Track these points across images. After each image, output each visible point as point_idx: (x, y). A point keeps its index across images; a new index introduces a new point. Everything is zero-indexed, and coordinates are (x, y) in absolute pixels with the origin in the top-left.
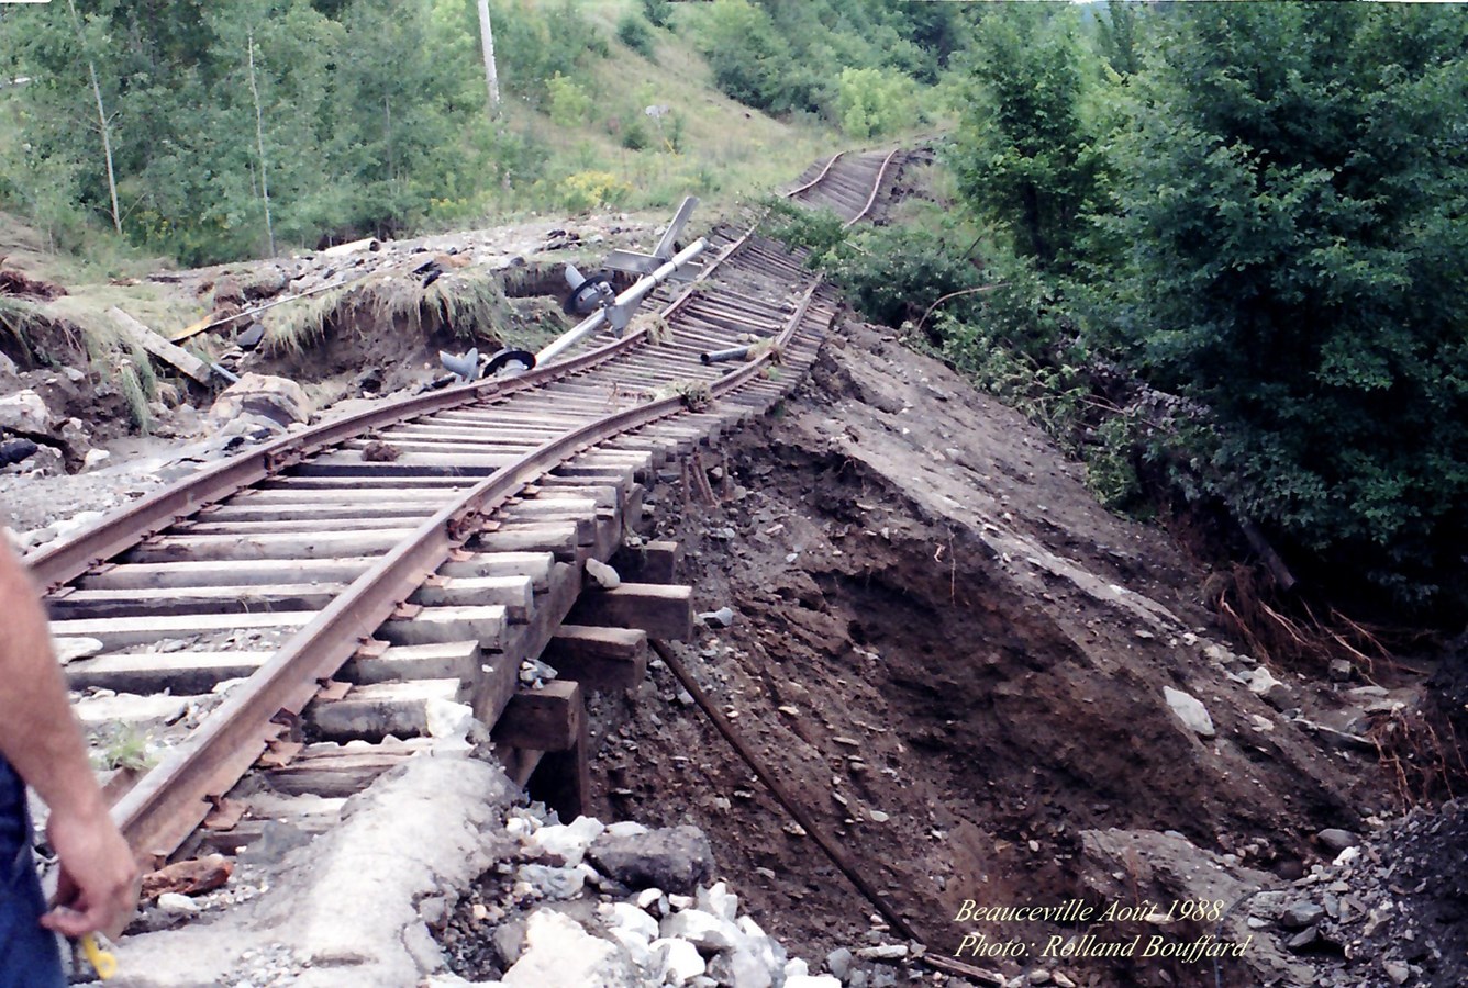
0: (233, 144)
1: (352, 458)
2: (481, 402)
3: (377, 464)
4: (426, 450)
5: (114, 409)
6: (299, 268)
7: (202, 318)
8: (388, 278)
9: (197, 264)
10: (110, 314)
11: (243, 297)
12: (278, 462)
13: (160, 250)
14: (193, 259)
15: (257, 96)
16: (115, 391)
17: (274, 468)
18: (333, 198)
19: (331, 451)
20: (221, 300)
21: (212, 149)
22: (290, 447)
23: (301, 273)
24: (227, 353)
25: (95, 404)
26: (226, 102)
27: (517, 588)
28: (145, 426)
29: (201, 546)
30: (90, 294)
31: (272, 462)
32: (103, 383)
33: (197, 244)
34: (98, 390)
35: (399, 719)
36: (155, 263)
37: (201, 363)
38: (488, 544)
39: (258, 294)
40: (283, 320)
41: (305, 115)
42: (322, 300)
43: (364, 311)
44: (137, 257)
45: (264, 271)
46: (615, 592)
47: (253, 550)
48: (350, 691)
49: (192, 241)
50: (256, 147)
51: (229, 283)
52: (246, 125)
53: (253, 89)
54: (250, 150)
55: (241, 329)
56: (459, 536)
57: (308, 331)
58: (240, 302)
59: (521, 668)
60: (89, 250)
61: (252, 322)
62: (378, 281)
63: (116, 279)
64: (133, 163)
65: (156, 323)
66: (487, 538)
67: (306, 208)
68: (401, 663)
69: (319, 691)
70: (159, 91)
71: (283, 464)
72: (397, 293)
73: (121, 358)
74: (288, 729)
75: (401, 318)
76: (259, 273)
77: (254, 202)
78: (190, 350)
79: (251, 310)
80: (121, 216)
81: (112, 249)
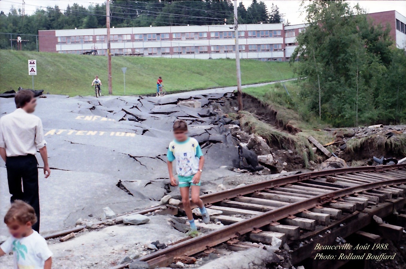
0: (350, 97)
1: (324, 180)
2: (375, 171)
3: (329, 183)
4: (344, 181)
5: (299, 161)
6: (359, 130)
7: (333, 141)
8: (378, 136)
9: (338, 127)
10: (310, 138)
11: (343, 136)
12: (301, 179)
13: (329, 123)
14: (337, 125)
15: (358, 85)
16: (300, 157)
17: (300, 180)
18: (374, 113)
19: (319, 178)
20: (337, 137)
21: (345, 98)
22: (306, 175)
23: (359, 132)
24: (337, 150)
25: (294, 159)
26: (350, 86)
27: (323, 217)
28: (307, 166)
29: (266, 195)
30: (307, 132)
31: (300, 178)
32: (298, 155)
33: (339, 122)
34: (296, 156)
35: (267, 240)
36: (326, 126)
37: (329, 152)
38: (331, 206)
39: (348, 136)
40: (350, 143)
41: (371, 91)
42: (361, 140)
43: (371, 143)
44: (322, 124)
45: (350, 130)
46: (381, 225)
47: (277, 198)
48: (261, 232)
49: (337, 121)
50: (356, 98)
51: (340, 133)
52: (354, 93)
53: (357, 83)
54: (354, 99)
55: (341, 145)
56: (321, 202)
57: (356, 147)
58: (342, 138)
59: (336, 238)
60: (311, 121)
61: (345, 143)
62: (376, 136)
63: (315, 129)
64: (325, 100)
65: (322, 141)
66: (332, 204)
67: (367, 115)
68: (279, 228)
69: (253, 230)
70: (334, 82)
71: (303, 179)
72: (380, 140)
73: (305, 149)
74: (238, 237)
75: (380, 146)
76: (349, 131)
77: (353, 112)
78: (328, 149)
79: (344, 140)
80: (321, 113)
81: (316, 121)
